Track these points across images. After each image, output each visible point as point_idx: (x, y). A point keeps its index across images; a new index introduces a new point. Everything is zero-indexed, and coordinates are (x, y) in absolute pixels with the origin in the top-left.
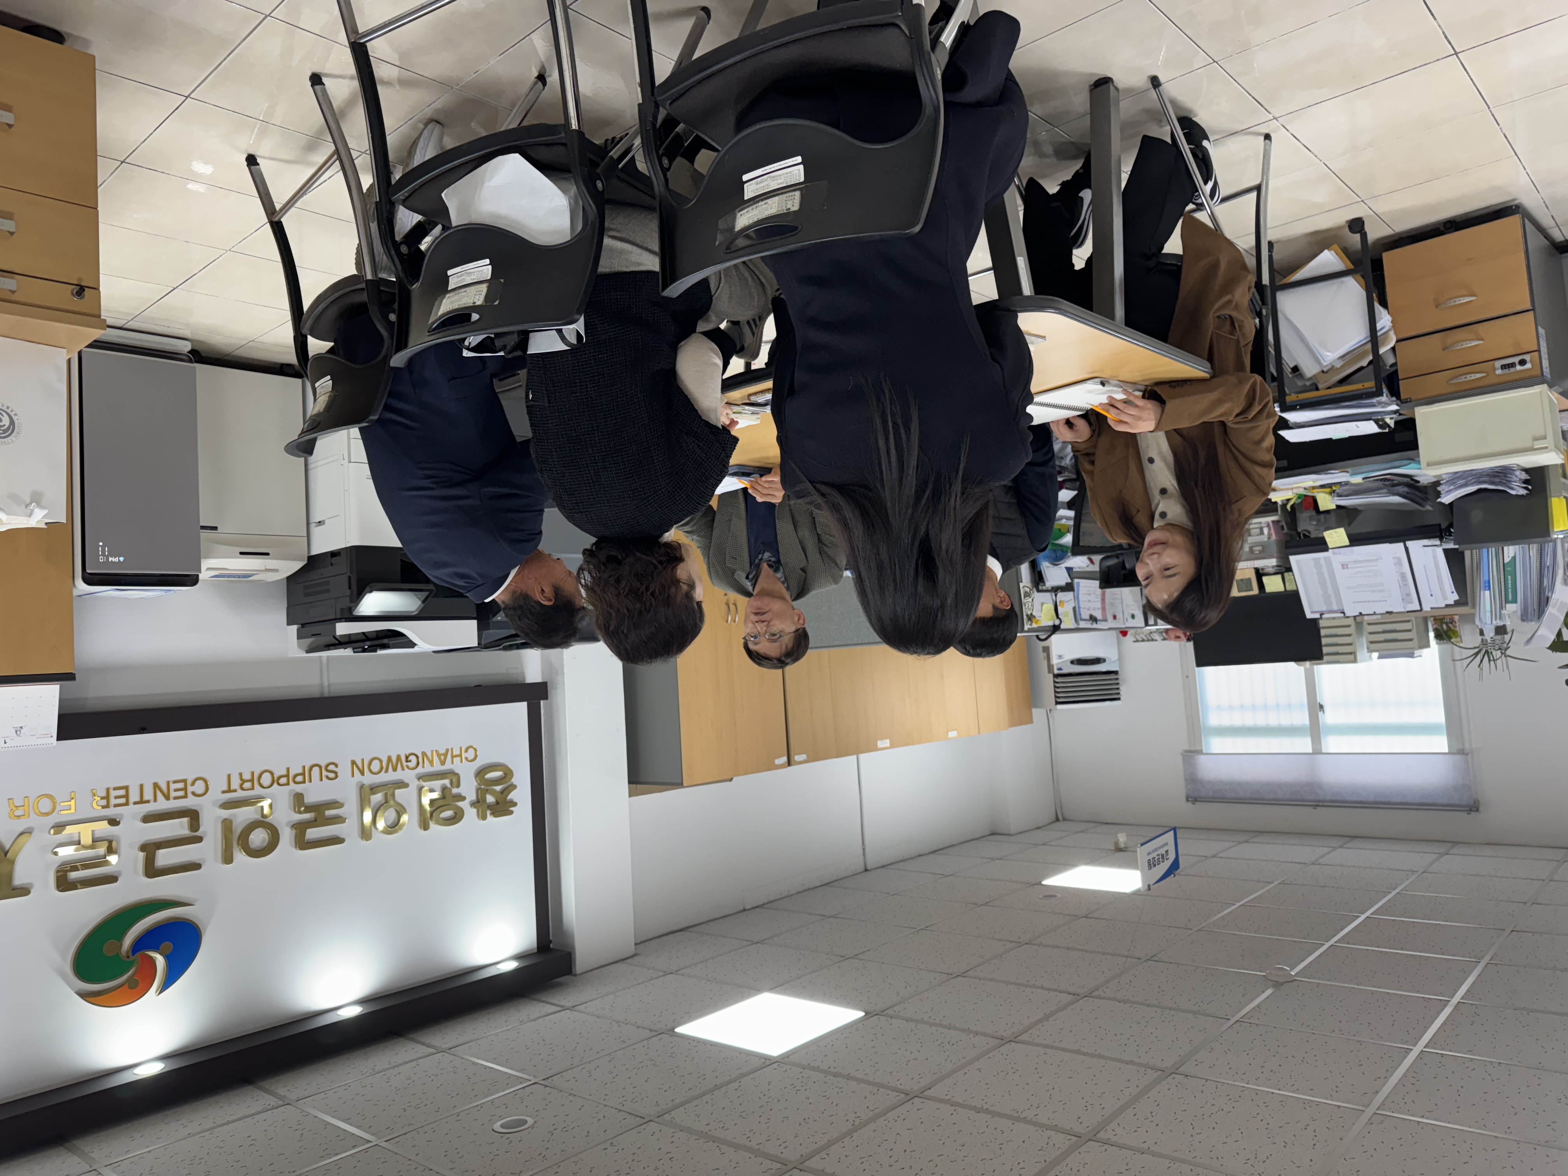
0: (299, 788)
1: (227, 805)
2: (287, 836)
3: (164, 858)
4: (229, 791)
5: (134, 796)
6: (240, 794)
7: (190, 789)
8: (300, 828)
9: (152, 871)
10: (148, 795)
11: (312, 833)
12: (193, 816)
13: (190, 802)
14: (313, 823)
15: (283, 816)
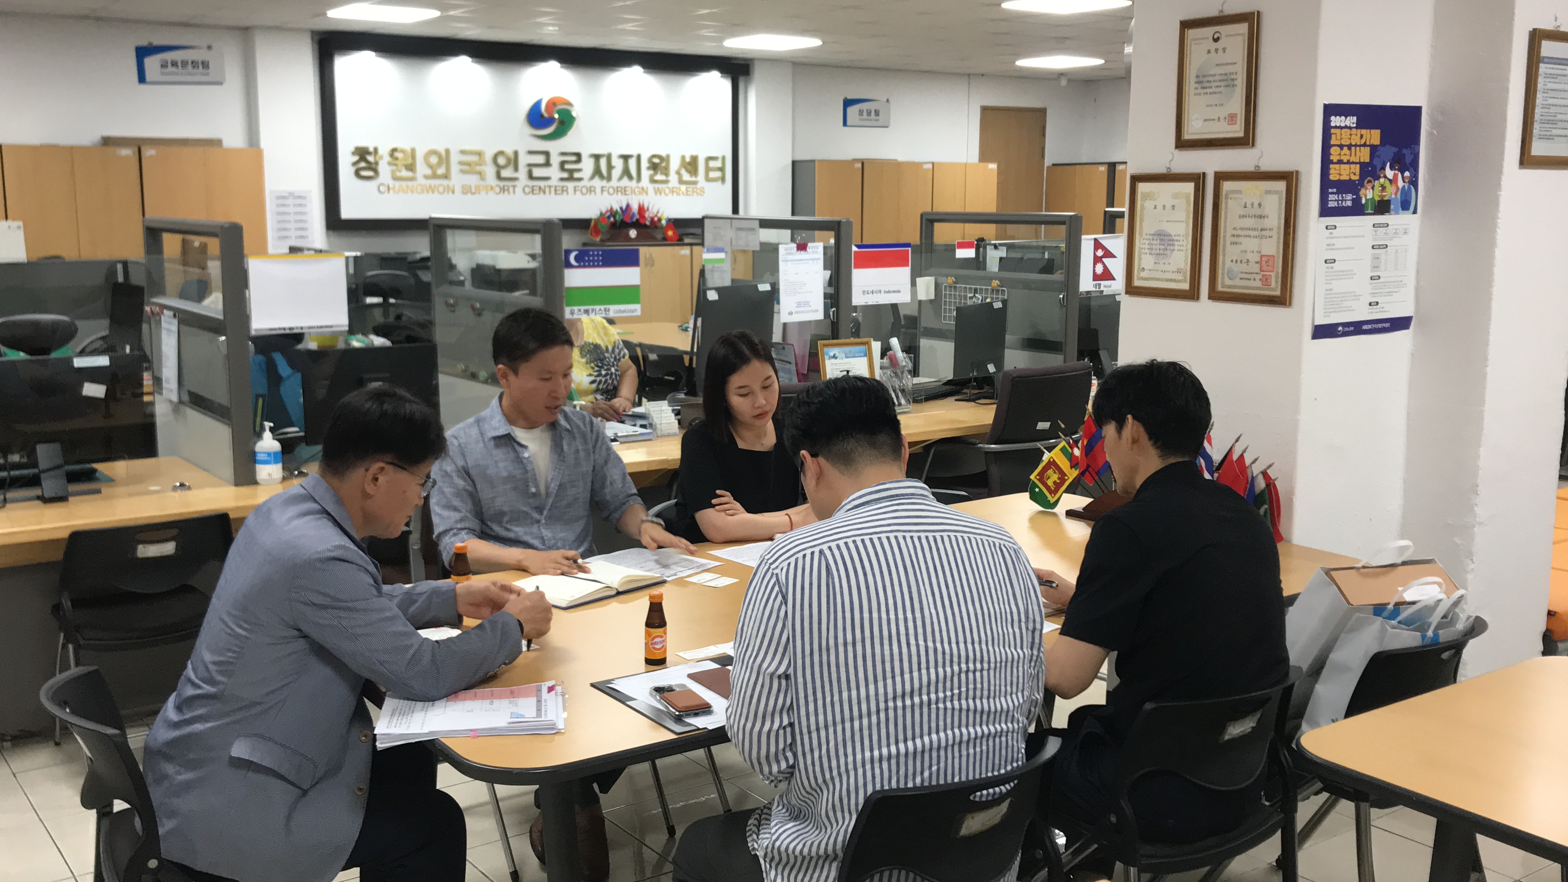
0: (482, 183)
1: (515, 179)
2: (488, 158)
3: (541, 159)
4: (514, 186)
5: (553, 189)
6: (509, 183)
7: (530, 190)
8: (482, 162)
9: (547, 154)
10: (547, 190)
11: (475, 158)
12: (531, 177)
13: (530, 183)
14: (474, 164)
15: (490, 171)
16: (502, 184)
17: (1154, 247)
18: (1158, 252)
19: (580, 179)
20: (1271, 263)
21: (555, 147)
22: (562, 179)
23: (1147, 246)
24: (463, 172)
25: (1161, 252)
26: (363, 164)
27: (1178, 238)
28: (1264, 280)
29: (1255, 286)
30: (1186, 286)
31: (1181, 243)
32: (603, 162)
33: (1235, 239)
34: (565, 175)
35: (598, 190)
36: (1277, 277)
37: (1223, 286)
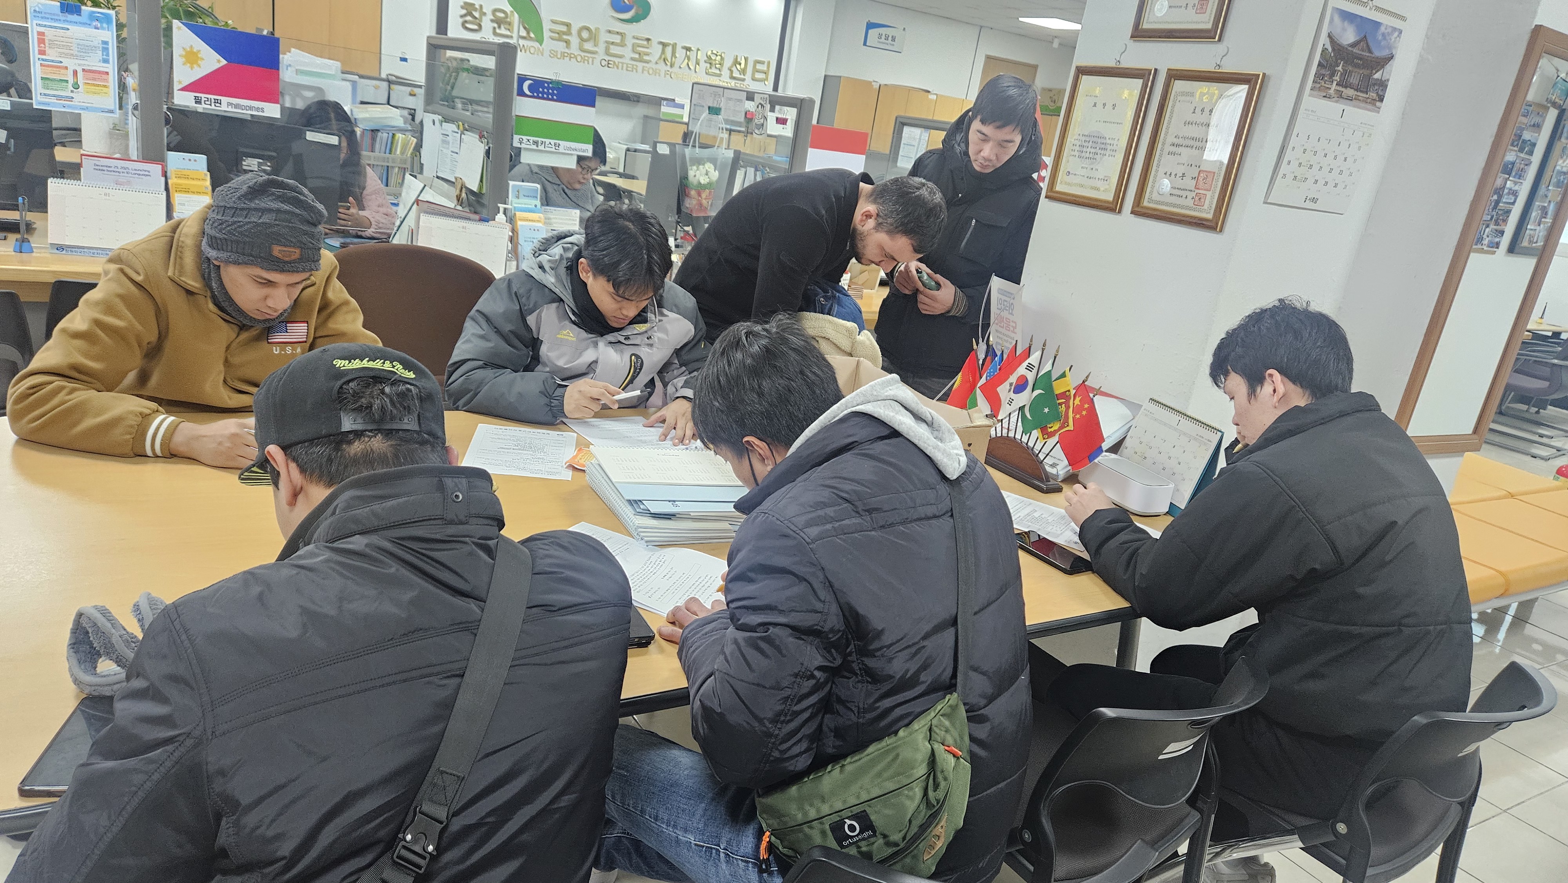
0: (567, 50)
1: (595, 52)
2: (574, 30)
3: (617, 39)
4: (593, 58)
5: (624, 66)
6: (589, 55)
7: (606, 63)
8: (569, 33)
9: (623, 35)
10: (620, 64)
11: (564, 29)
12: (607, 53)
13: (607, 58)
14: (564, 33)
15: (574, 40)
16: (583, 54)
17: (1085, 150)
18: (1088, 155)
19: (647, 62)
20: (1209, 179)
21: (630, 30)
22: (632, 59)
23: (1077, 148)
24: (552, 39)
25: (1091, 155)
26: (469, 18)
27: (1112, 142)
28: (1197, 198)
29: (1186, 206)
30: (1110, 197)
31: (1115, 147)
32: (669, 50)
33: (1173, 149)
34: (637, 56)
35: (663, 74)
36: (1212, 197)
37: (1150, 200)
